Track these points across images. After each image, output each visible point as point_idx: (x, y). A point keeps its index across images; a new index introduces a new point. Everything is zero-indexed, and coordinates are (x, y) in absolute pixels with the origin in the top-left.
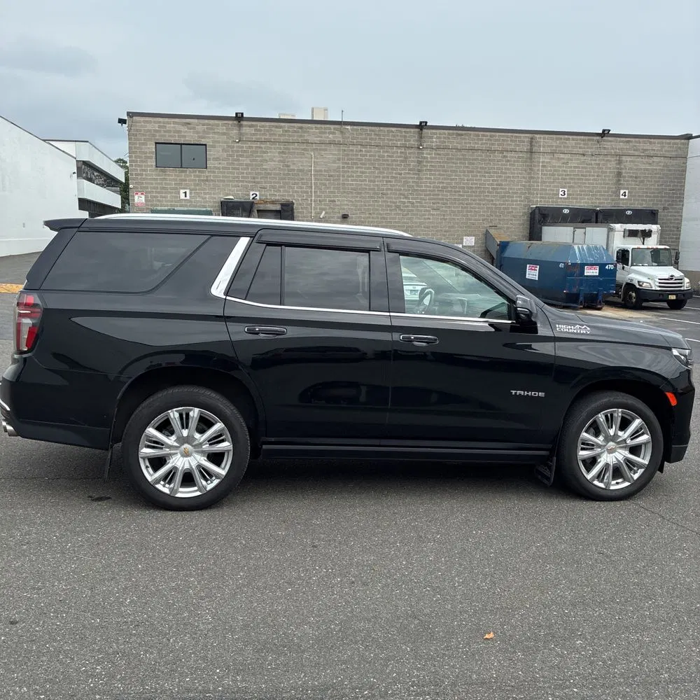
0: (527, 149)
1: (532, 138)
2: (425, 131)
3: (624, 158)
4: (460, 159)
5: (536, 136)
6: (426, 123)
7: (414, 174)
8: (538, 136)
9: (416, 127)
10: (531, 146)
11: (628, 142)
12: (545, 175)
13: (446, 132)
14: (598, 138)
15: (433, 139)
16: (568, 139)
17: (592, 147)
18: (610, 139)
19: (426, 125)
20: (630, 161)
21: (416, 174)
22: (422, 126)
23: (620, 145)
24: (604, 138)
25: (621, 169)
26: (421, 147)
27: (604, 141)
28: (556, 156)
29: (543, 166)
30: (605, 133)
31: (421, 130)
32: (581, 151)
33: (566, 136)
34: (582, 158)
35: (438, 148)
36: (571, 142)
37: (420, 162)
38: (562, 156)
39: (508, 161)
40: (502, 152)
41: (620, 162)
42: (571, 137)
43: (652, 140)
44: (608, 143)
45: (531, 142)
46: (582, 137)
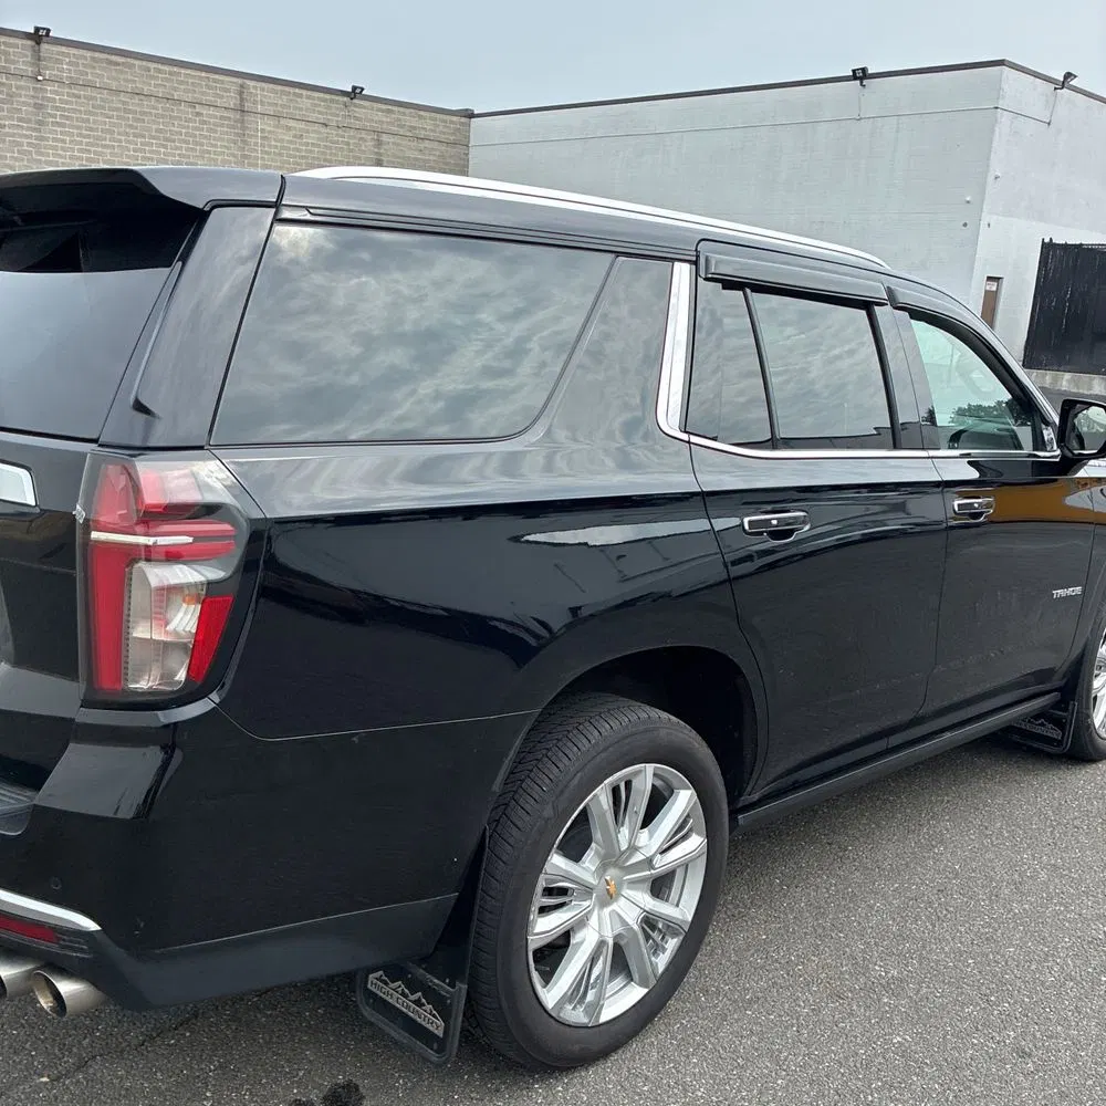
0: (235, 104)
1: (242, 86)
2: (44, 46)
3: (385, 138)
4: (117, 109)
5: (248, 82)
6: (48, 31)
7: (28, 129)
8: (251, 83)
9: (27, 36)
10: (242, 100)
11: (389, 111)
12: (267, 153)
13: (89, 54)
14: (345, 99)
15: (62, 64)
16: (301, 96)
17: (336, 111)
18: (362, 102)
19: (47, 35)
20: (393, 143)
21: (35, 130)
22: (39, 36)
23: (376, 115)
24: (355, 101)
25: (380, 154)
26: (40, 78)
27: (355, 106)
28: (283, 122)
29: (263, 138)
30: (356, 93)
31: (38, 43)
32: (321, 118)
33: (297, 90)
34: (323, 130)
35: (73, 84)
36: (305, 101)
37: (39, 107)
38: (292, 123)
39: (205, 122)
40: (192, 104)
41: (379, 143)
42: (304, 92)
43: (422, 113)
44: (361, 109)
45: (241, 93)
46: (322, 95)
